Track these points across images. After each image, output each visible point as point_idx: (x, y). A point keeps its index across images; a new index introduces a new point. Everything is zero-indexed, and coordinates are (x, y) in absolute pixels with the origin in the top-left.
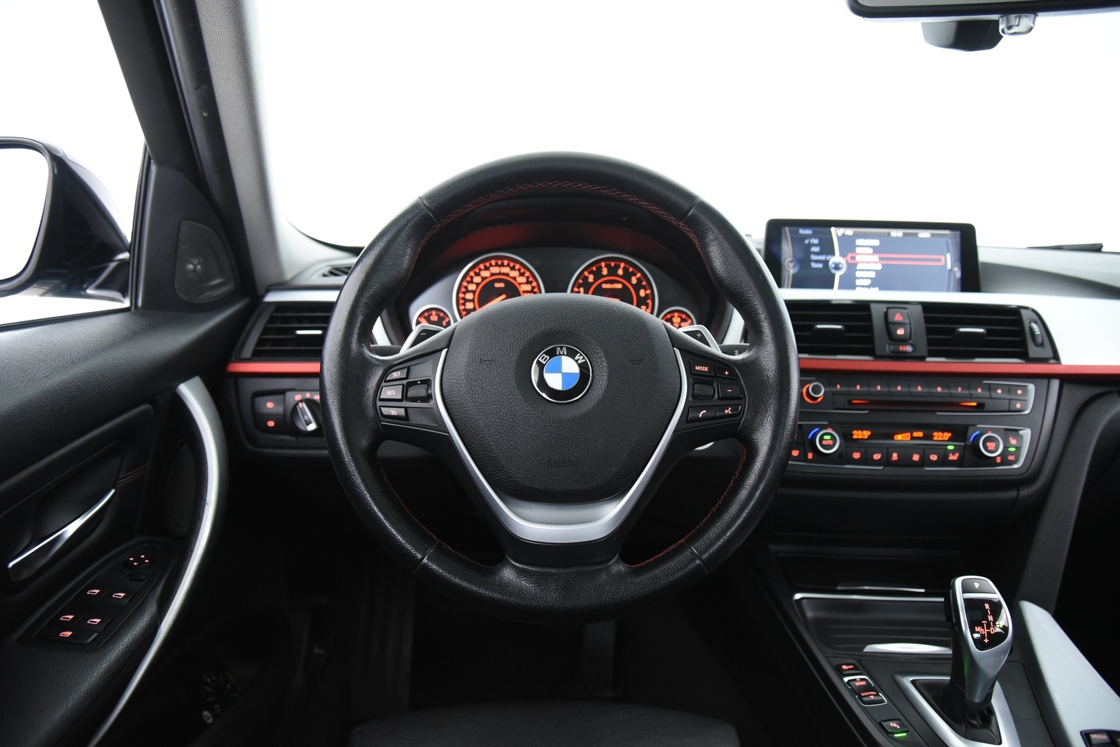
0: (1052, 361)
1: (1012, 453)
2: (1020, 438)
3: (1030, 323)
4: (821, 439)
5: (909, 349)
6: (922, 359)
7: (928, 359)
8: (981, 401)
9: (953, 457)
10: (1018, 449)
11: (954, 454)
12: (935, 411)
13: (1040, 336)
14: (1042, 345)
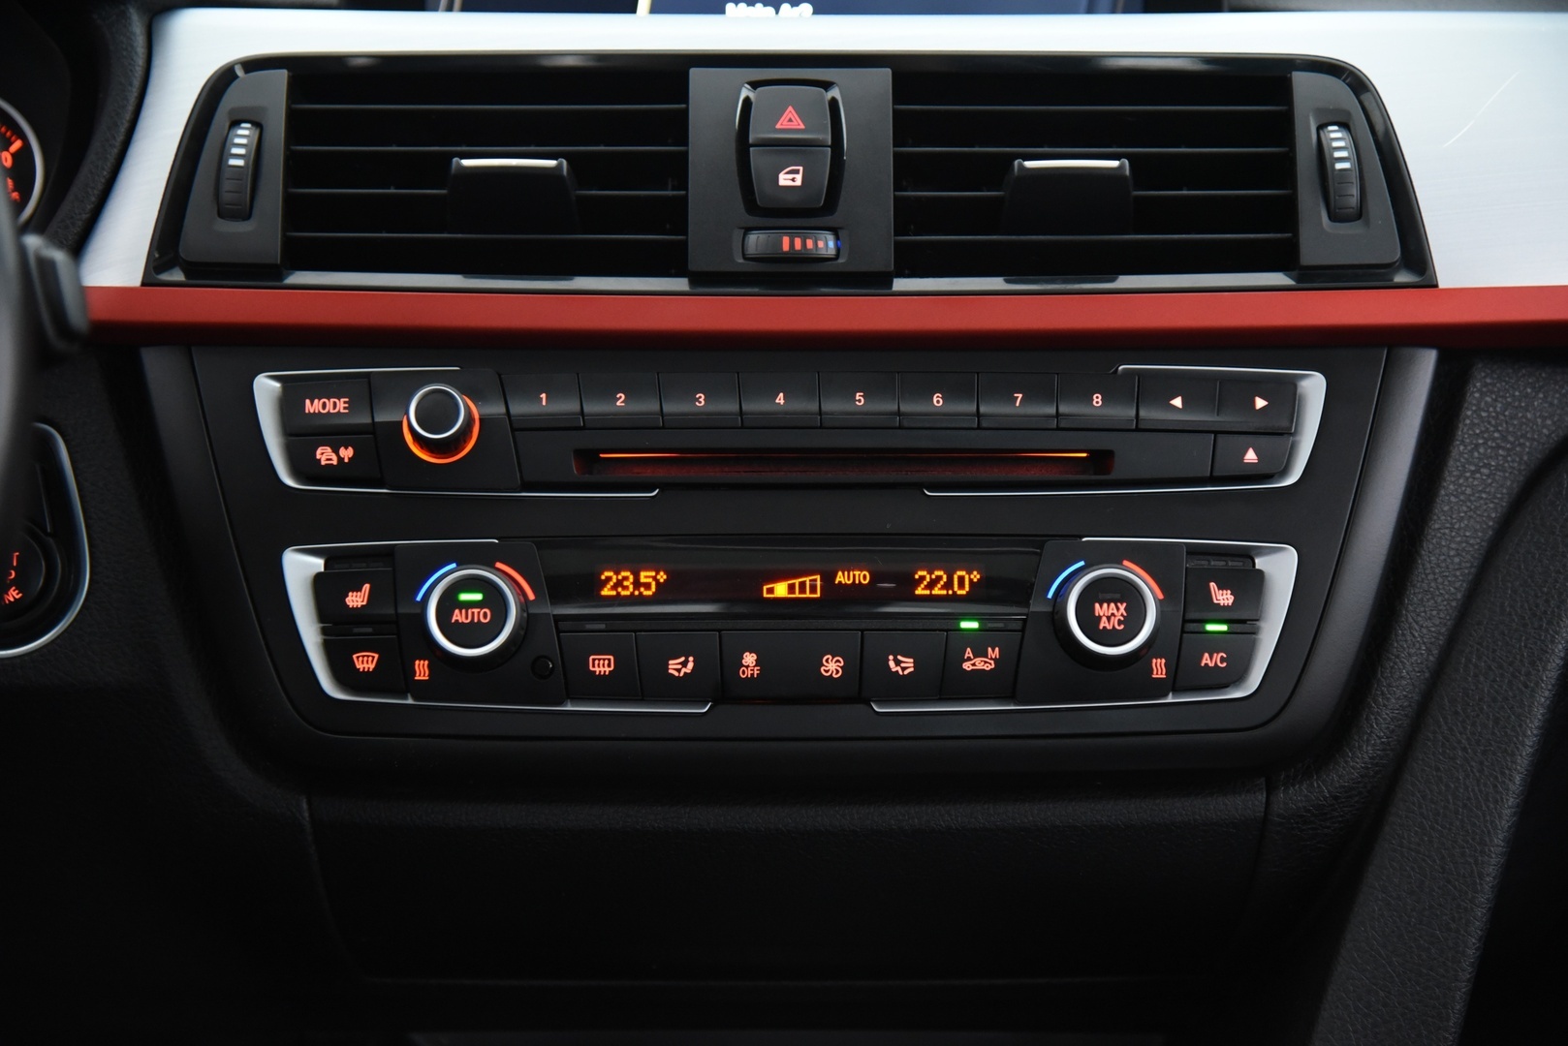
0: (1402, 277)
1: (1214, 643)
2: (1250, 585)
3: (1321, 127)
4: (448, 603)
5: (826, 244)
6: (876, 282)
7: (900, 284)
8: (1102, 442)
9: (974, 664)
10: (1245, 624)
11: (980, 653)
12: (919, 486)
13: (1354, 178)
14: (1360, 214)
